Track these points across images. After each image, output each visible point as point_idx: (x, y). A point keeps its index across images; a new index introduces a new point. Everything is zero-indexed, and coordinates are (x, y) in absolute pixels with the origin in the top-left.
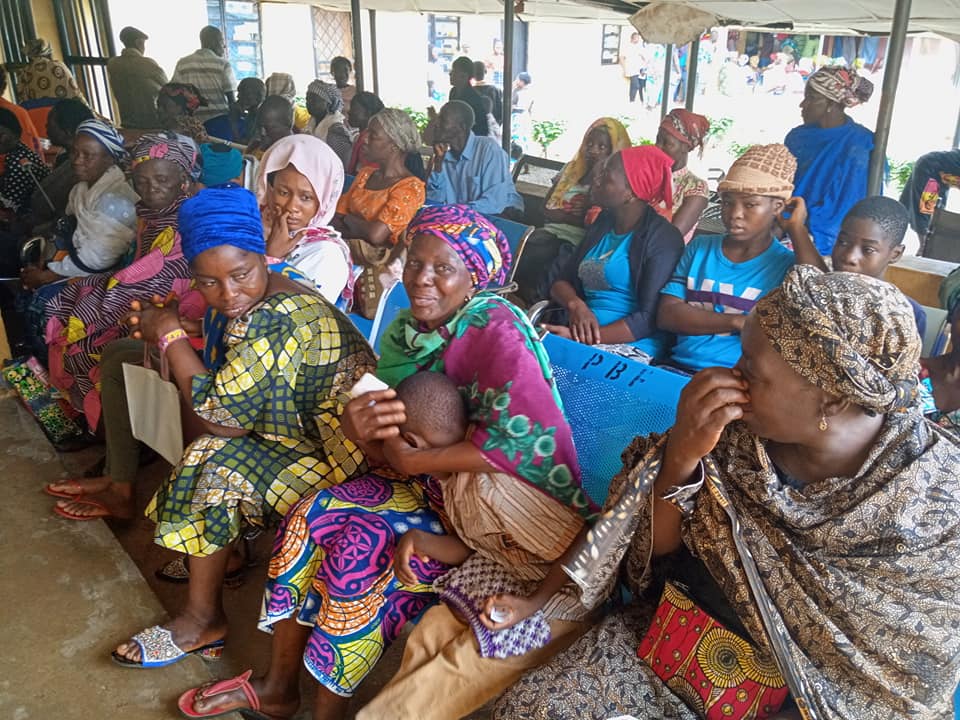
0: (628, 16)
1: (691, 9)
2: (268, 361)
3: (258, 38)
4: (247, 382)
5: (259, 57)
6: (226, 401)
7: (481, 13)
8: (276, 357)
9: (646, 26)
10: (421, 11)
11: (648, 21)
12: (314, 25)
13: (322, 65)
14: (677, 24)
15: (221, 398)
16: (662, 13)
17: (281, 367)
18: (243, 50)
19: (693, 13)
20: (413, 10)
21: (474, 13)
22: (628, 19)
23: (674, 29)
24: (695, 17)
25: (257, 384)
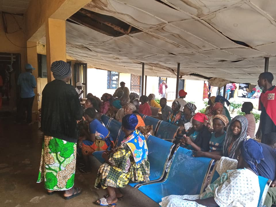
0: (208, 80)
1: (223, 79)
2: (124, 154)
3: (118, 79)
4: (119, 156)
5: (117, 84)
6: (114, 159)
7: (172, 77)
8: (126, 154)
9: (212, 82)
10: (158, 76)
11: (212, 81)
12: (131, 77)
13: (132, 86)
14: (220, 82)
15: (114, 158)
16: (216, 80)
17: (126, 156)
18: (114, 82)
19: (224, 80)
20: (156, 76)
21: (170, 77)
22: (208, 81)
23: (219, 83)
24: (224, 81)
25: (121, 157)
